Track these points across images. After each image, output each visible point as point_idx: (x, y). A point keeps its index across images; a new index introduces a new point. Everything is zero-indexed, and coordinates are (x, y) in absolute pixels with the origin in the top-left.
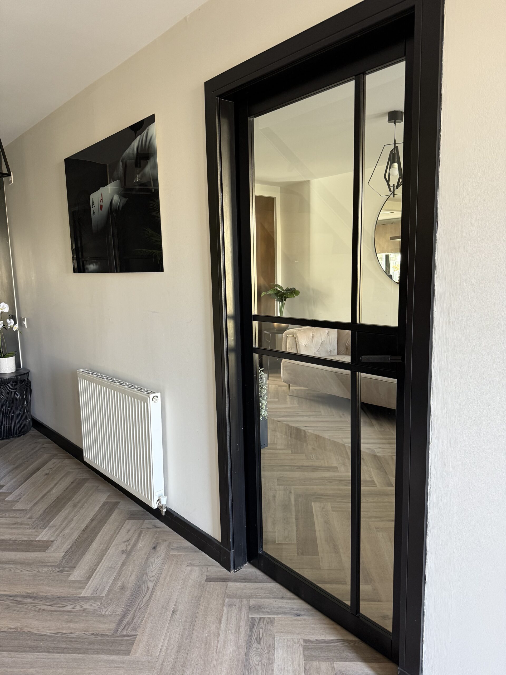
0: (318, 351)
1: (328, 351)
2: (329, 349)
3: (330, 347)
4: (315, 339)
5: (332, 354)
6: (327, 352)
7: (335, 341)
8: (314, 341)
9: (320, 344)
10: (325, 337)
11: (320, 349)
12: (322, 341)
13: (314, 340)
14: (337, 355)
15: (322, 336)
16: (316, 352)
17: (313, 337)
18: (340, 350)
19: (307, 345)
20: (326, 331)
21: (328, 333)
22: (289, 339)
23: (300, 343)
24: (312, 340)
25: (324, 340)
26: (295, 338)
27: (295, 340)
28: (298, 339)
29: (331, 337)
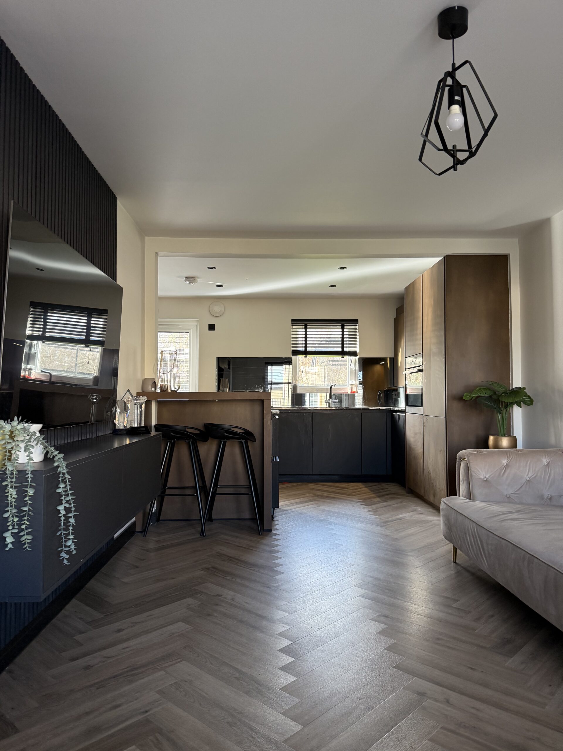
0: (518, 492)
1: (543, 495)
2: (546, 493)
3: (548, 489)
4: (511, 471)
5: (554, 502)
6: (542, 497)
8: (506, 474)
9: (523, 481)
10: (537, 471)
11: (521, 490)
12: (529, 476)
13: (508, 471)
15: (530, 468)
16: (512, 493)
17: (507, 466)
19: (489, 479)
20: (545, 460)
21: (548, 464)
22: (462, 465)
23: (473, 474)
24: (504, 470)
25: (535, 475)
26: (468, 464)
27: (467, 468)
28: (470, 466)
29: (553, 472)
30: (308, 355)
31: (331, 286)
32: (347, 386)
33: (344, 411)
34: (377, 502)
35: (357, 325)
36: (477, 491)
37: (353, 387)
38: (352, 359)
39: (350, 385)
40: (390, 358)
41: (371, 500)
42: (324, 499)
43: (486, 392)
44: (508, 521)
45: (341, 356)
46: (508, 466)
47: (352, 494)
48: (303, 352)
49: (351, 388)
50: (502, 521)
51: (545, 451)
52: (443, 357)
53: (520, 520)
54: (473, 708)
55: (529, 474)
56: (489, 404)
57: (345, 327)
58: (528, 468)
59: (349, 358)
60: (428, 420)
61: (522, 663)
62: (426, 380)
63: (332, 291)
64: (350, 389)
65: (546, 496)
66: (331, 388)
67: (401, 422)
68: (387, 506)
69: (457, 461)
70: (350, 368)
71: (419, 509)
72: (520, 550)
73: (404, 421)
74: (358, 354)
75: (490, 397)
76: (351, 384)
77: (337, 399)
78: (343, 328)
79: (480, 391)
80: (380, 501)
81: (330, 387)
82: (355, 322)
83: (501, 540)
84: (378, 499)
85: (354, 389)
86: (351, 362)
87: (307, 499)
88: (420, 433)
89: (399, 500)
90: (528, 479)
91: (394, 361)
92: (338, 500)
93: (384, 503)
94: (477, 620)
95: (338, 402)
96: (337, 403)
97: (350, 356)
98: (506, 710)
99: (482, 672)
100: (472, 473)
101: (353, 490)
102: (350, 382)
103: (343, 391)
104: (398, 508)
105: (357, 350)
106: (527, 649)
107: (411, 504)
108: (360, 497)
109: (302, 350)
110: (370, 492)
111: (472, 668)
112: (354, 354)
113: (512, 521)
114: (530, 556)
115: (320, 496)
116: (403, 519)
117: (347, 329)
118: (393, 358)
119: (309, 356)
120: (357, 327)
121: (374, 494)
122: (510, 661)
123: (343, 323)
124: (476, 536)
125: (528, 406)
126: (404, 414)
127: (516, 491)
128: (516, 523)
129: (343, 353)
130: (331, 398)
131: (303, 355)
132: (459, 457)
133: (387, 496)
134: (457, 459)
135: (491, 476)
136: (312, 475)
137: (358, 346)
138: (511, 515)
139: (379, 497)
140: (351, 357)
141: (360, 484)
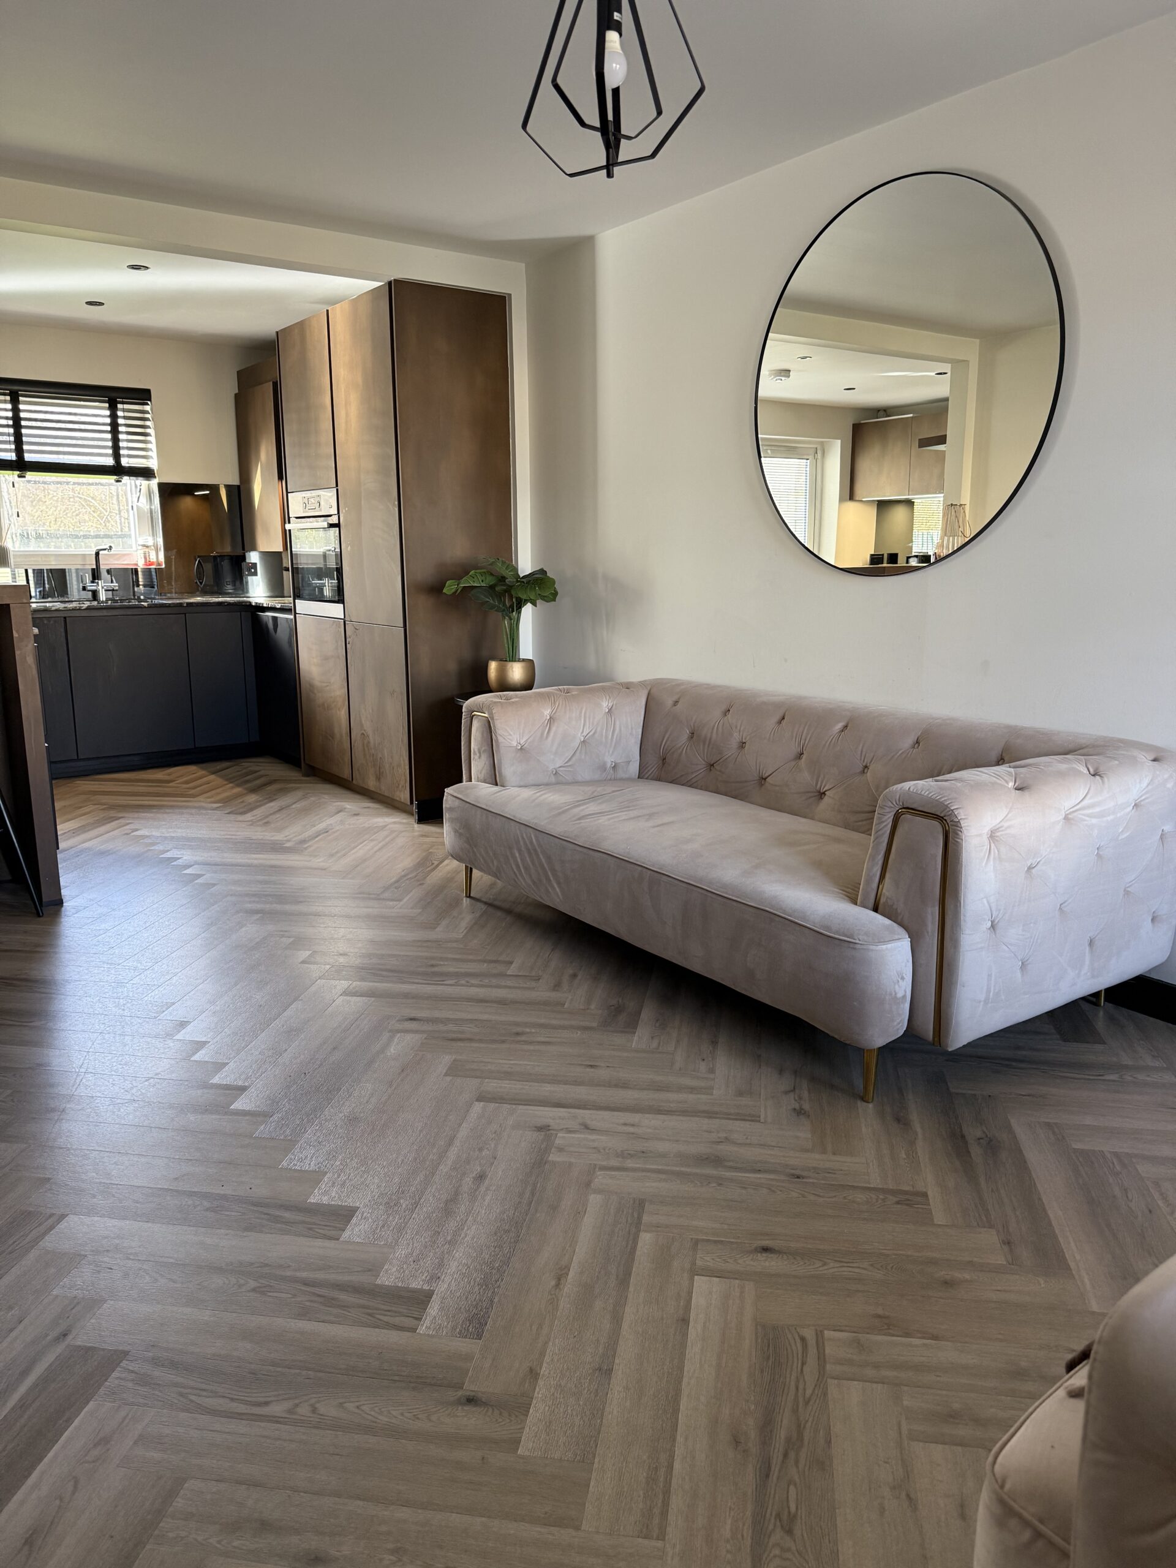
0: (568, 764)
1: (605, 764)
2: (609, 760)
3: (613, 752)
4: (559, 728)
5: (621, 774)
6: (603, 768)
7: (631, 734)
8: (552, 734)
9: (577, 743)
10: (595, 723)
11: (574, 759)
12: (585, 734)
13: (554, 729)
14: (638, 778)
15: (585, 721)
16: (560, 767)
17: (551, 720)
18: (647, 763)
19: (525, 745)
20: (605, 704)
21: (610, 711)
22: (476, 724)
23: (500, 739)
24: (547, 730)
25: (593, 732)
26: (489, 722)
27: (489, 728)
28: (494, 726)
29: (618, 723)
30: (29, 473)
31: (90, 303)
32: (132, 548)
33: (144, 609)
34: (258, 804)
35: (148, 404)
36: (509, 769)
37: (149, 553)
38: (141, 486)
39: (141, 547)
40: (229, 488)
41: (241, 800)
42: (133, 812)
43: (483, 578)
44: (587, 819)
45: (115, 477)
46: (554, 720)
47: (190, 793)
48: (15, 464)
49: (145, 553)
50: (580, 819)
51: (603, 689)
52: (394, 503)
53: (607, 815)
54: (625, 1124)
55: (585, 730)
56: (492, 602)
57: (120, 406)
58: (583, 722)
59: (133, 482)
60: (357, 631)
61: (652, 1038)
62: (349, 547)
63: (94, 313)
64: (142, 556)
65: (609, 765)
66: (97, 554)
67: (282, 635)
68: (281, 809)
69: (463, 717)
70: (137, 506)
71: (348, 807)
72: (632, 866)
73: (291, 630)
74: (156, 475)
75: (492, 587)
76: (144, 546)
77: (114, 581)
78: (113, 408)
79: (473, 578)
80: (260, 801)
81: (94, 553)
82: (142, 396)
83: (591, 852)
84: (252, 798)
85: (151, 557)
86: (140, 491)
87: (96, 819)
88: (338, 657)
89: (299, 794)
90: (582, 740)
91: (240, 494)
92: (167, 811)
93: (272, 804)
94: (557, 986)
95: (117, 588)
96: (117, 590)
97: (134, 478)
98: (669, 1112)
99: (608, 1067)
100: (499, 737)
101: (187, 782)
102: (141, 541)
103: (124, 561)
104: (305, 811)
105: (153, 464)
106: (648, 1013)
107: (326, 797)
108: (212, 797)
109: (10, 459)
110: (226, 783)
111: (591, 1066)
112: (146, 473)
113: (596, 818)
114: (652, 872)
115: (119, 806)
116: (330, 831)
117: (124, 410)
118: (239, 487)
119: (30, 476)
120: (147, 408)
121: (238, 785)
122: (636, 1038)
123: (113, 396)
124: (535, 850)
125: (547, 602)
126: (292, 617)
127: (566, 763)
128: (603, 820)
129: (117, 470)
130: (101, 580)
131: (15, 472)
132: (468, 709)
133: (269, 788)
134: (463, 714)
135: (529, 740)
136: (78, 760)
137: (153, 454)
138: (587, 808)
139: (253, 790)
140: (137, 479)
141: (192, 768)
